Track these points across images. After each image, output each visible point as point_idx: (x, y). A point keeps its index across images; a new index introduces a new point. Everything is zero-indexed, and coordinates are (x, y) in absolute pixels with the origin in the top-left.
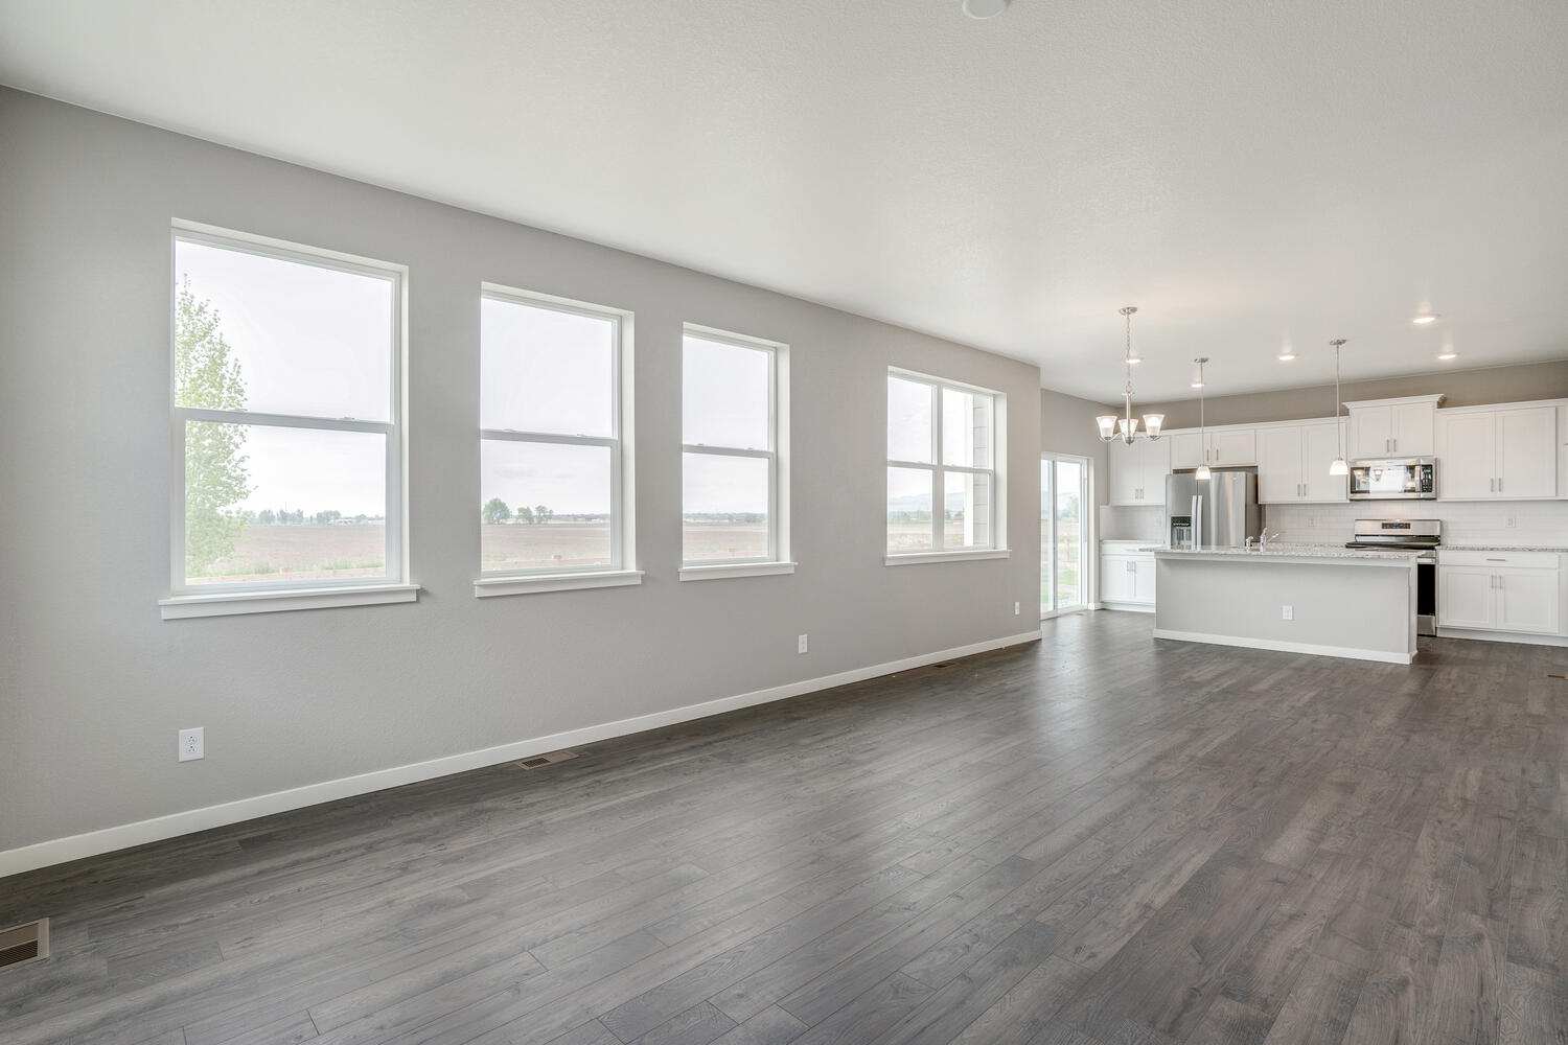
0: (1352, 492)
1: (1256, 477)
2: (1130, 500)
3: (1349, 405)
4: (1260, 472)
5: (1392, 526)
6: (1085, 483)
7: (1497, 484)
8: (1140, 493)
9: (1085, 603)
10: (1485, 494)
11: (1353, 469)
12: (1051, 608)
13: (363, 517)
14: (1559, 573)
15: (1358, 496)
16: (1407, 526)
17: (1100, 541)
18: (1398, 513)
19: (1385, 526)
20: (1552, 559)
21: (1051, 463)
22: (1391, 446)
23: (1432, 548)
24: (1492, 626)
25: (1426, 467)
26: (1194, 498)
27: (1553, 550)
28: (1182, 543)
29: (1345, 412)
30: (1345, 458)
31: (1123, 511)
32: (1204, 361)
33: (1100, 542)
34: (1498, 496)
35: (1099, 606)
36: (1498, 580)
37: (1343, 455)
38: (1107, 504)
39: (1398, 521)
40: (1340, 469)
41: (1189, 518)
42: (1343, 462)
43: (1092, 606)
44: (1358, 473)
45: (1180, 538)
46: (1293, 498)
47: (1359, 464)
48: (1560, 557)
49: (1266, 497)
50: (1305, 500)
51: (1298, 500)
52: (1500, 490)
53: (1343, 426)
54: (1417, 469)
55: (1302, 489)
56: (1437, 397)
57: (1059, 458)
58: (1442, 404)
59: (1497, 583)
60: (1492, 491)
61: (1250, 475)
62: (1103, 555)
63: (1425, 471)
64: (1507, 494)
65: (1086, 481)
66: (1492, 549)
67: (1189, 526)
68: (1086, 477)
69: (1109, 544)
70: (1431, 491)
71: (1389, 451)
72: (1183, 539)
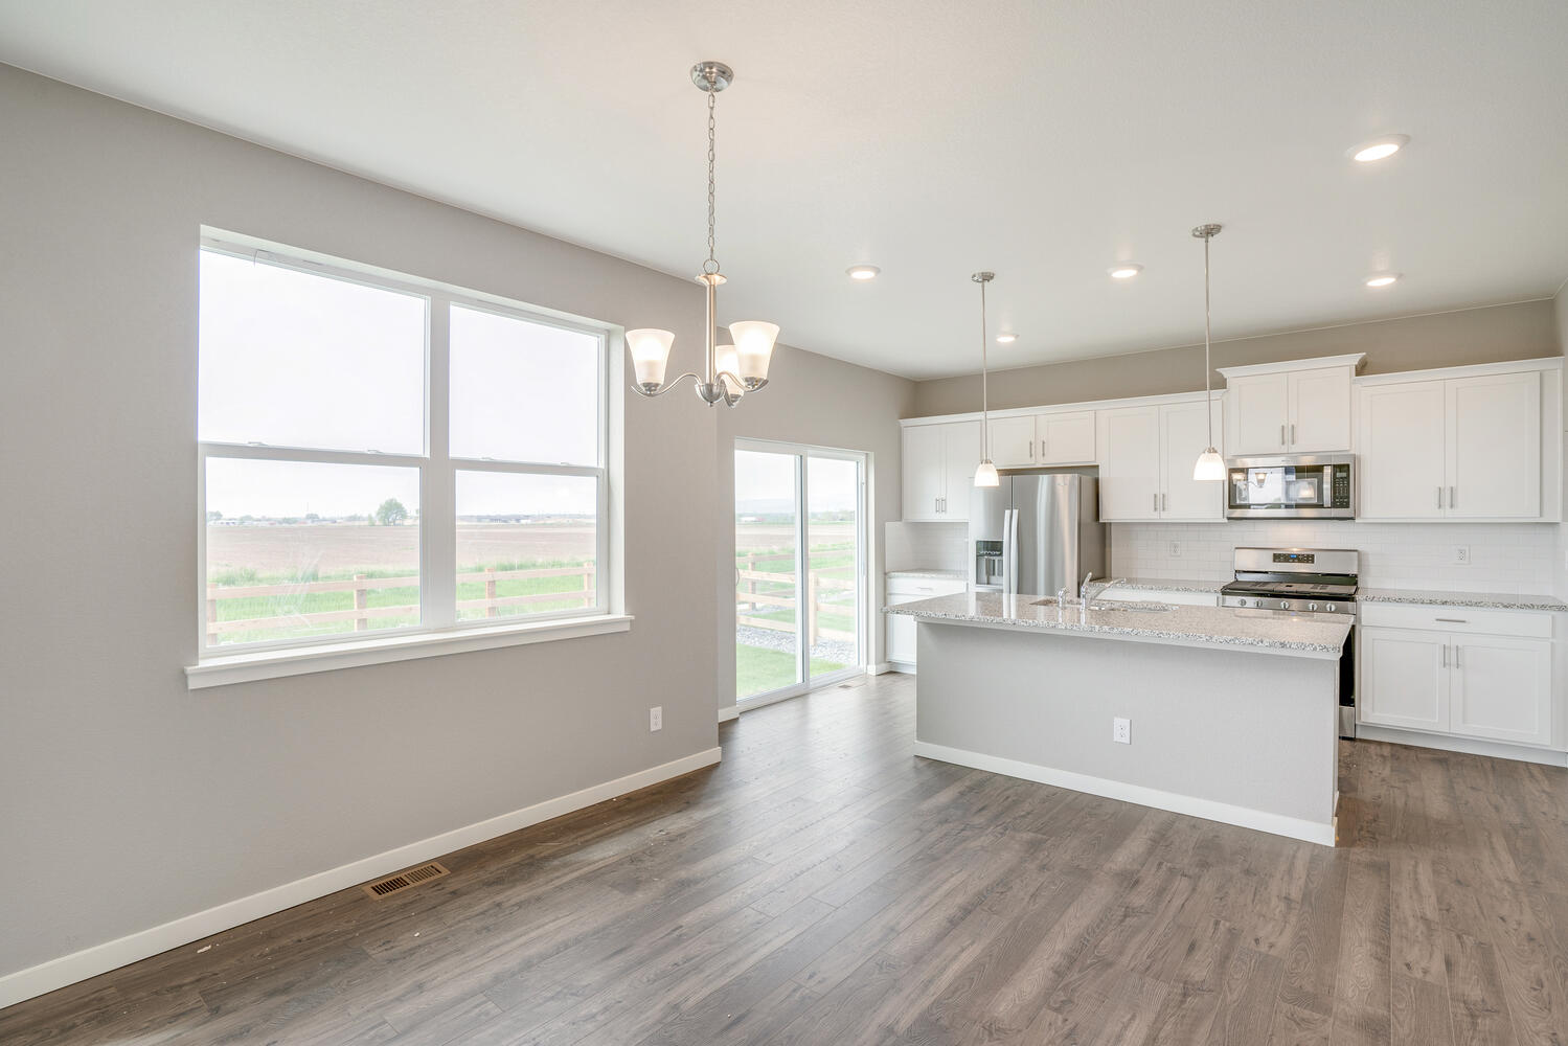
0: (1231, 507)
1: (1097, 482)
2: (930, 515)
3: (1227, 372)
4: (1102, 475)
5: (1287, 558)
6: (863, 489)
7: (1448, 497)
8: (941, 504)
9: (863, 665)
10: (1431, 513)
11: (1233, 471)
12: (799, 680)
13: (249, 518)
14: (1552, 644)
15: (1238, 513)
16: (1309, 559)
17: (885, 574)
18: (1297, 537)
19: (1277, 558)
20: (1541, 622)
21: (798, 458)
22: (1288, 437)
23: (1349, 598)
24: (1443, 728)
25: (1338, 468)
26: (1008, 512)
27: (1543, 607)
28: (993, 579)
29: (1220, 384)
30: (1220, 450)
31: (923, 530)
32: (987, 277)
33: (884, 576)
34: (1448, 515)
35: (884, 668)
36: (1454, 653)
37: (1217, 445)
38: (900, 520)
39: (1295, 551)
40: (1211, 470)
41: (1002, 543)
42: (1218, 456)
43: (872, 670)
44: (1237, 476)
45: (991, 571)
46: (1148, 515)
47: (1239, 465)
48: (1553, 617)
49: (1112, 512)
50: (1166, 517)
51: (1154, 517)
52: (1452, 506)
53: (1216, 407)
54: (1328, 471)
55: (1159, 502)
56: (1354, 359)
57: (810, 451)
58: (1361, 370)
59: (1452, 657)
60: (1439, 506)
61: (1087, 479)
62: (891, 594)
63: (1338, 475)
64: (1462, 513)
65: (864, 486)
66: (1445, 603)
67: (1001, 554)
68: (864, 481)
69: (898, 577)
70: (1347, 506)
71: (1283, 443)
72: (994, 574)
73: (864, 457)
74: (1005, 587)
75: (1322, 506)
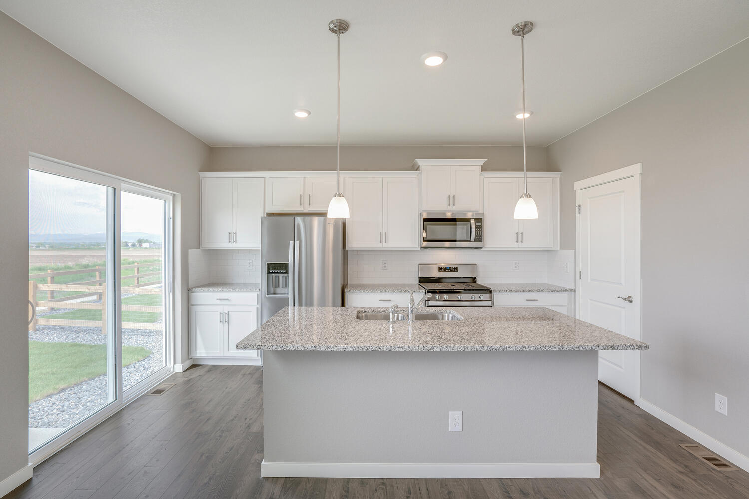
0: (423, 240)
2: (223, 243)
3: (421, 162)
5: (446, 269)
6: (170, 222)
7: (520, 237)
8: (232, 237)
9: (170, 365)
10: (512, 244)
11: (425, 220)
15: (428, 244)
16: (455, 269)
17: (188, 289)
19: (441, 269)
21: (111, 190)
22: (452, 202)
25: (478, 220)
26: (291, 242)
28: (278, 290)
31: (215, 256)
33: (188, 292)
34: (522, 246)
35: (188, 364)
38: (199, 247)
39: (449, 265)
41: (287, 265)
43: (179, 368)
44: (429, 223)
45: (276, 285)
46: (376, 245)
48: (569, 296)
49: (353, 243)
50: (386, 246)
51: (379, 246)
52: (522, 241)
54: (473, 222)
55: (383, 237)
56: (481, 162)
57: (123, 185)
58: (484, 168)
60: (517, 241)
62: (193, 305)
63: (478, 224)
64: (527, 245)
65: (171, 221)
66: (529, 291)
67: (287, 273)
68: (171, 216)
69: (197, 292)
70: (481, 241)
71: (449, 205)
72: (278, 287)
73: (171, 197)
74: (290, 297)
75: (469, 241)
